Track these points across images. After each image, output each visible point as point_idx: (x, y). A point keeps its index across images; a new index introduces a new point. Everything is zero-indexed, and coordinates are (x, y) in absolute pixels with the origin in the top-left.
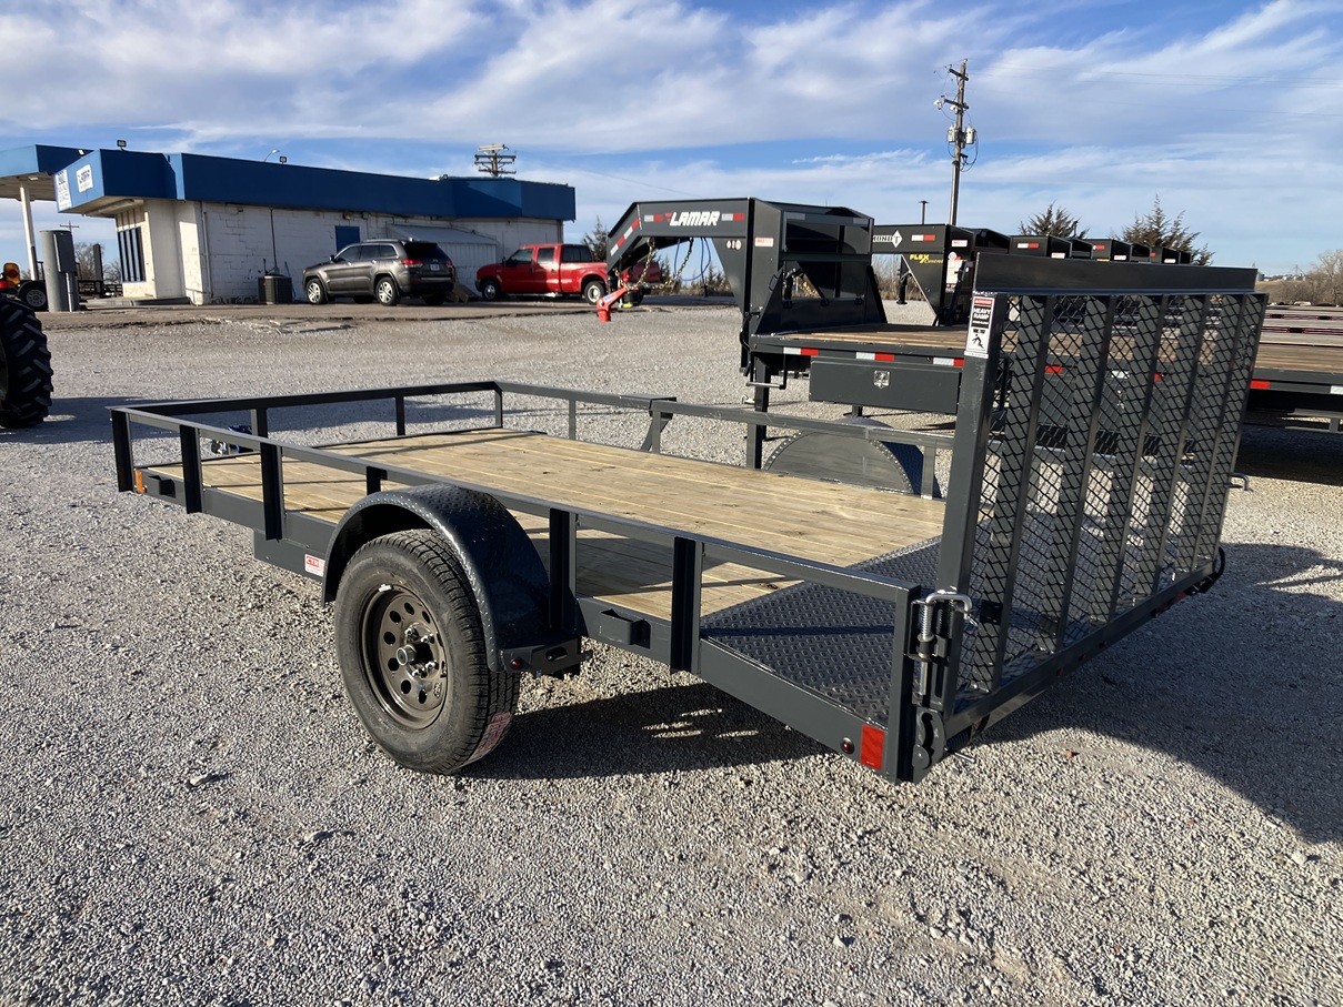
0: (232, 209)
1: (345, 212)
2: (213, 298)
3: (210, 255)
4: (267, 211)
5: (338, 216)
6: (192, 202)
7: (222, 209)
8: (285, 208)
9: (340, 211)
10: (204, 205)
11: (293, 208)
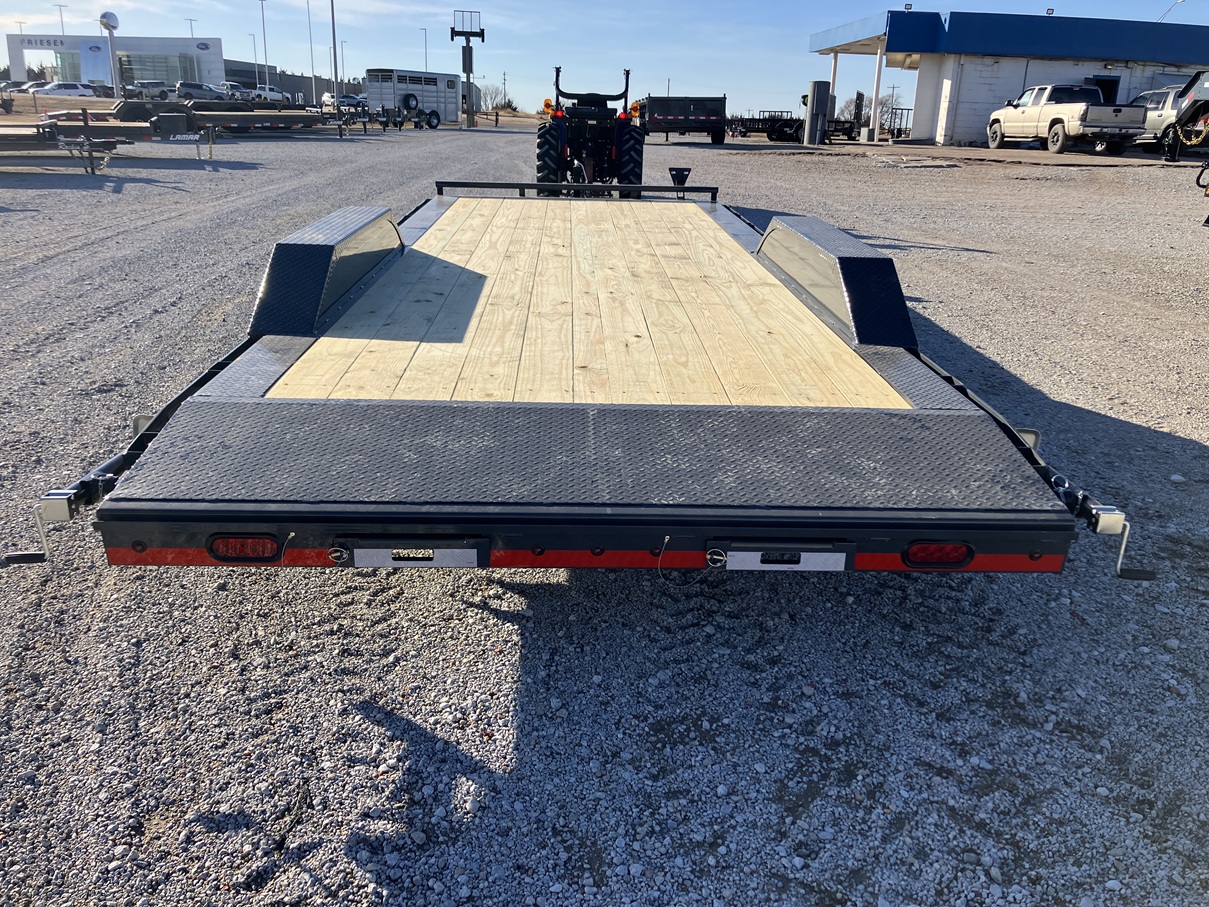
0: (989, 60)
1: (1107, 61)
2: (951, 141)
3: (958, 102)
4: (1022, 62)
5: (1101, 64)
6: (953, 55)
7: (977, 60)
8: (1042, 58)
9: (1103, 60)
10: (963, 56)
11: (1051, 58)
